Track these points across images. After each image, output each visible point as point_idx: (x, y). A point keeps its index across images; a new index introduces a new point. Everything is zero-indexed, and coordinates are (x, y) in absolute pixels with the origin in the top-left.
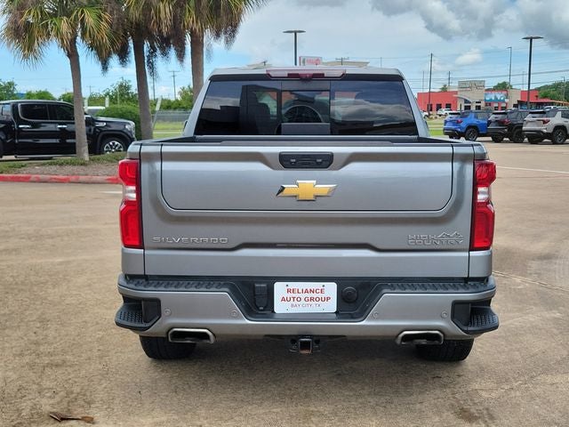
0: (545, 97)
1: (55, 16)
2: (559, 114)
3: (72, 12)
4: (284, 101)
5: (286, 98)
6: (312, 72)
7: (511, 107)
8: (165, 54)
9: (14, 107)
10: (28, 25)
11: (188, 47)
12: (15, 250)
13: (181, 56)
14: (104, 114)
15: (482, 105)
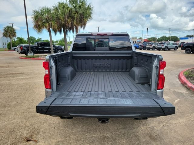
0: (149, 40)
1: (45, 23)
2: (154, 44)
3: (49, 22)
4: (96, 41)
5: (97, 41)
6: (104, 34)
7: (142, 43)
8: (70, 31)
9: (38, 43)
10: (39, 25)
11: (75, 30)
12: (32, 78)
13: (73, 32)
14: (57, 45)
15: (136, 42)
